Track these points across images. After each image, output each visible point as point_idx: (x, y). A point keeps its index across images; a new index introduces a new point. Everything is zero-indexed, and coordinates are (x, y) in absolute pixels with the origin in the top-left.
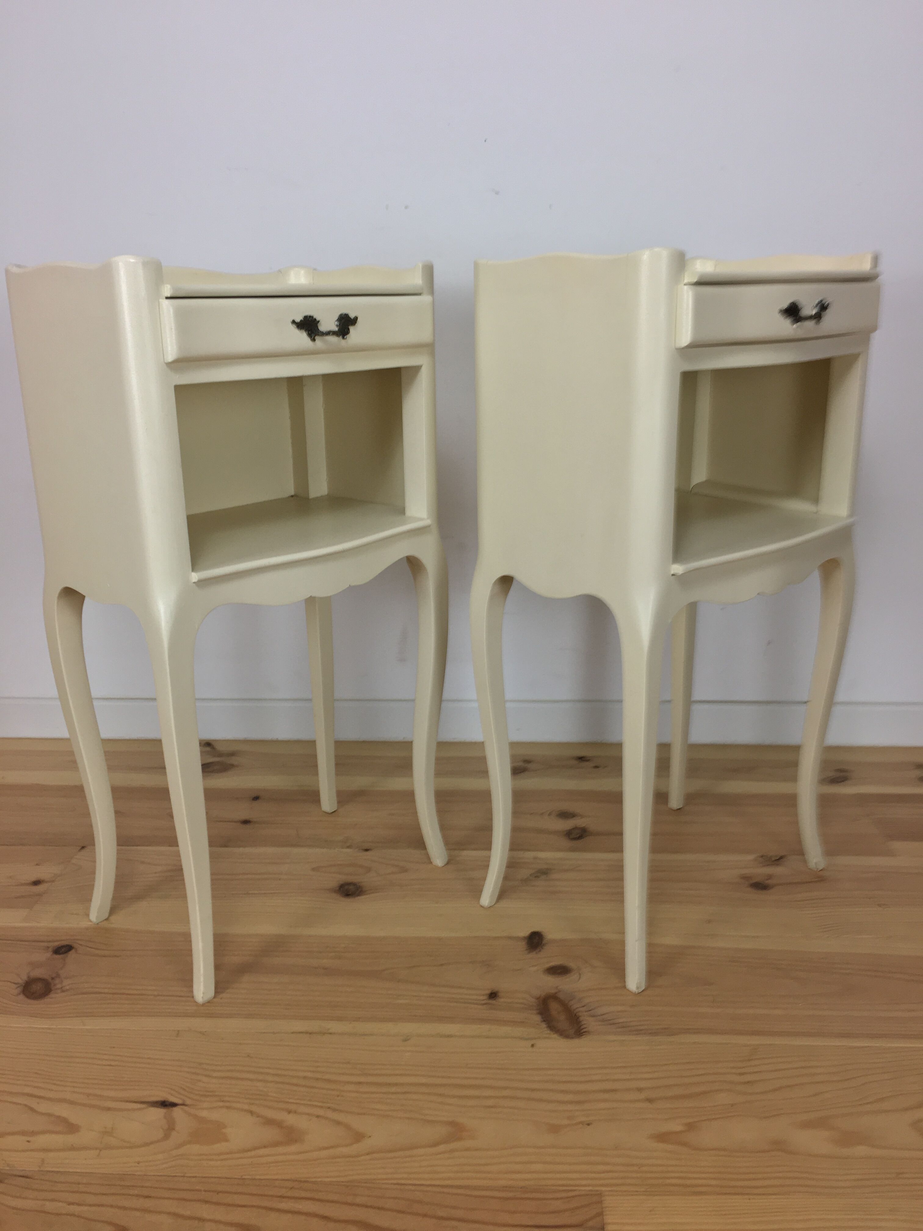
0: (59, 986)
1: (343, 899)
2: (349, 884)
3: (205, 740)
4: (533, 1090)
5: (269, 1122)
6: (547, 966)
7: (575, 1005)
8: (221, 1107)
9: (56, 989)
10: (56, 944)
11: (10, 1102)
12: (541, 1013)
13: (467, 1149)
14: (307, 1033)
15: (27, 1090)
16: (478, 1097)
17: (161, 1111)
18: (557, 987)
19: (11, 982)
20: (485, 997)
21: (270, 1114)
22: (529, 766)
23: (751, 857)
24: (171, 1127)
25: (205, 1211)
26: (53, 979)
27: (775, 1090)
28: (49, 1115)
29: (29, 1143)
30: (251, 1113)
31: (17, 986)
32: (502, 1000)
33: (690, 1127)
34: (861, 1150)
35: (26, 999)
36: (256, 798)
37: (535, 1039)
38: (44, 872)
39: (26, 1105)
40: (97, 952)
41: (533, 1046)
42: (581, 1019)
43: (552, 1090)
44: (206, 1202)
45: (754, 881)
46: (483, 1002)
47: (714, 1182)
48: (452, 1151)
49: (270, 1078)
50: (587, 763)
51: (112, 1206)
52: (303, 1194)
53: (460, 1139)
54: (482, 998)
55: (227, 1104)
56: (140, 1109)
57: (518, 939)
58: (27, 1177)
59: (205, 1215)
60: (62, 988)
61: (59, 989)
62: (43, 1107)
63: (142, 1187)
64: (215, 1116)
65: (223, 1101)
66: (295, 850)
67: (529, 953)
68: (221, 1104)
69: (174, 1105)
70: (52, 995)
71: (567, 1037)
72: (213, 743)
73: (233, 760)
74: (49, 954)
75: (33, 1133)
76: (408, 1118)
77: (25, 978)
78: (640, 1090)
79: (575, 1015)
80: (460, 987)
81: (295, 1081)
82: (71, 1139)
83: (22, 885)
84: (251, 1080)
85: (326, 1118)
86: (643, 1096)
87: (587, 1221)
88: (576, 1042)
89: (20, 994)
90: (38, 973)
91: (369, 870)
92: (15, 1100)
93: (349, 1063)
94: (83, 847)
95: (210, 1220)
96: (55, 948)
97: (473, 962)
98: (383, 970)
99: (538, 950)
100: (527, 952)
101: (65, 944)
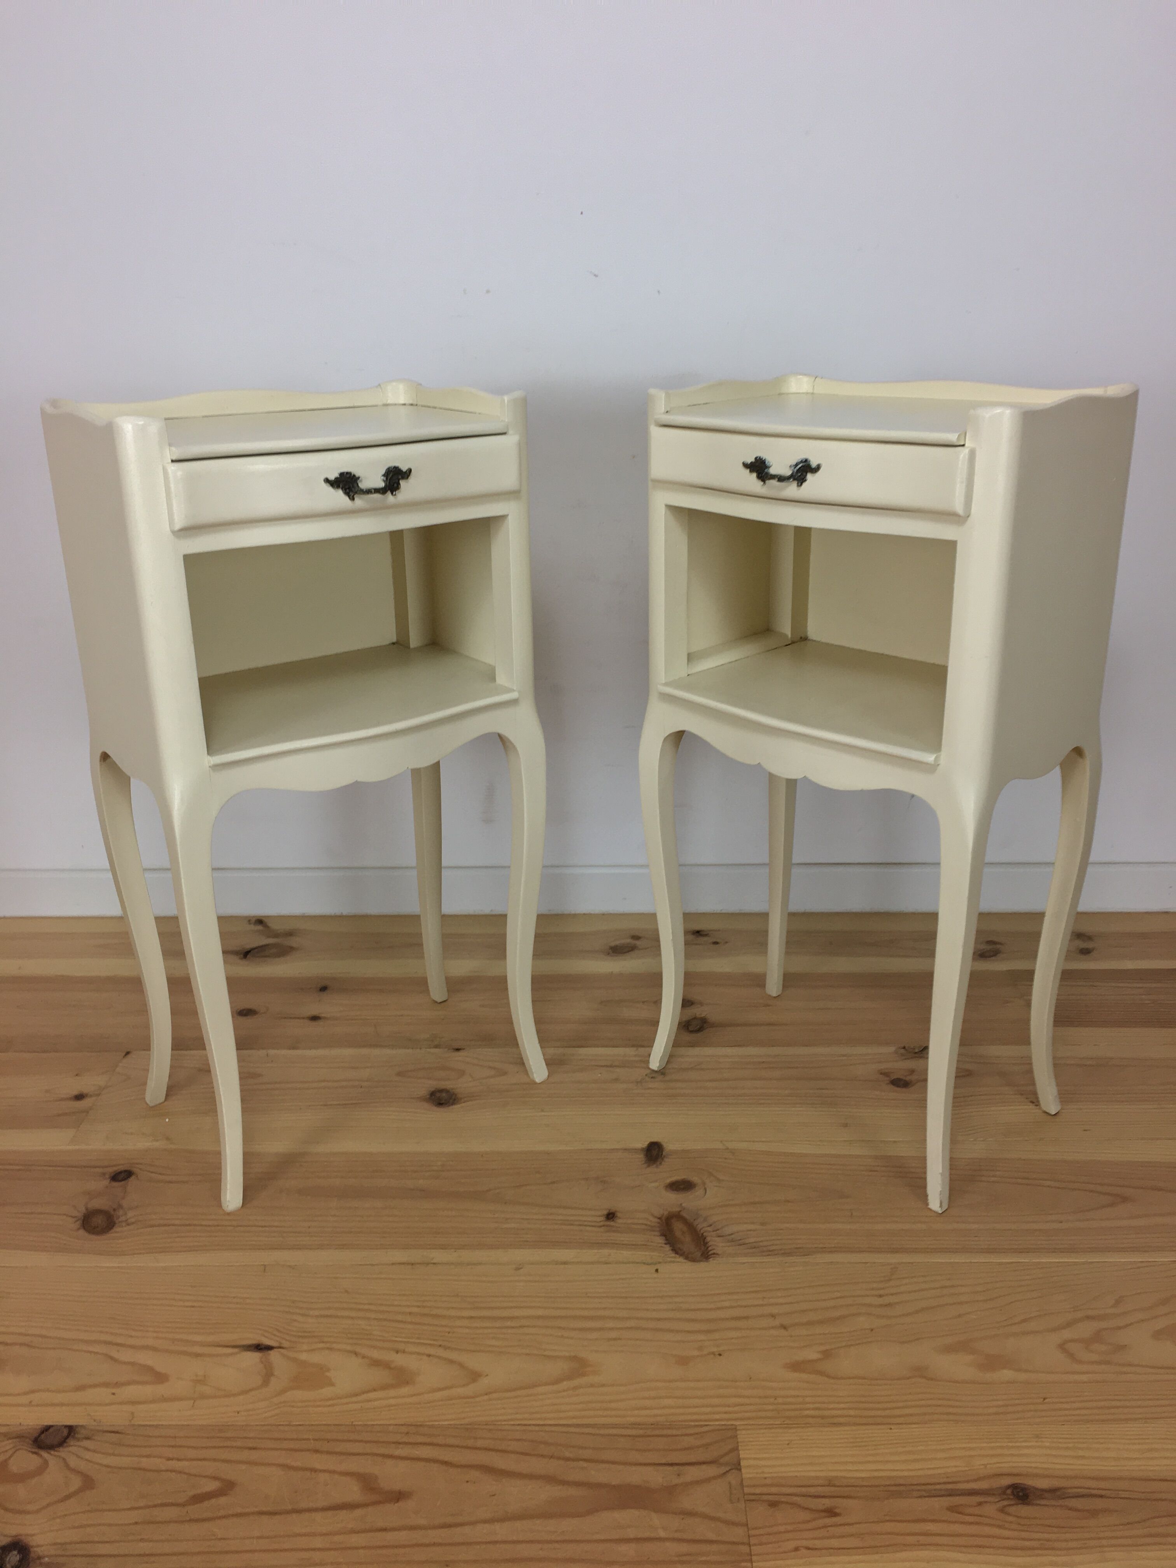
0: (123, 1218)
1: (435, 1108)
2: (441, 1091)
3: (256, 916)
4: (659, 1319)
5: (376, 1363)
6: (669, 1181)
7: (701, 1226)
8: (322, 1349)
9: (120, 1222)
10: (111, 1170)
11: (85, 1351)
12: (663, 1235)
13: (592, 1386)
14: (408, 1264)
15: (104, 1337)
16: (601, 1329)
17: (256, 1356)
18: (681, 1204)
19: (67, 1215)
20: (602, 1219)
21: (376, 1354)
22: (638, 943)
23: (892, 1049)
24: (268, 1374)
25: (317, 1461)
26: (114, 1210)
27: (917, 1312)
28: (133, 1364)
29: (114, 1396)
30: (356, 1354)
31: (76, 1219)
32: (619, 1221)
33: (827, 1355)
34: (1007, 1374)
35: (86, 1234)
36: (324, 989)
37: (660, 1263)
38: (88, 1083)
39: (106, 1355)
40: (161, 1177)
41: (657, 1270)
42: (708, 1239)
43: (679, 1319)
44: (317, 1451)
45: (894, 1077)
46: (602, 1224)
47: (852, 1412)
48: (575, 1388)
49: (373, 1316)
50: (705, 939)
51: (215, 1460)
52: (421, 1439)
53: (583, 1375)
54: (599, 1219)
55: (328, 1345)
56: (232, 1354)
57: (636, 1150)
58: (117, 1432)
59: (318, 1466)
60: (126, 1220)
61: (123, 1221)
62: (125, 1355)
63: (246, 1438)
64: (316, 1358)
65: (323, 1342)
66: (376, 1052)
67: (649, 1166)
68: (321, 1345)
69: (269, 1348)
70: (116, 1229)
71: (694, 1260)
72: (264, 919)
73: (293, 942)
74: (106, 1182)
75: (117, 1385)
76: (527, 1354)
77: (83, 1210)
78: (773, 1316)
79: (702, 1234)
80: (572, 1208)
81: (400, 1318)
82: (161, 1390)
83: (62, 1099)
84: (352, 1318)
85: (439, 1357)
86: (777, 1322)
87: (722, 1456)
88: (703, 1265)
89: (79, 1229)
90: (97, 1204)
91: (462, 1073)
92: (91, 1349)
93: (457, 1296)
94: (128, 1053)
95: (324, 1471)
96: (113, 1175)
97: (587, 1179)
98: (487, 1191)
99: (658, 1163)
100: (645, 1165)
101: (123, 1169)
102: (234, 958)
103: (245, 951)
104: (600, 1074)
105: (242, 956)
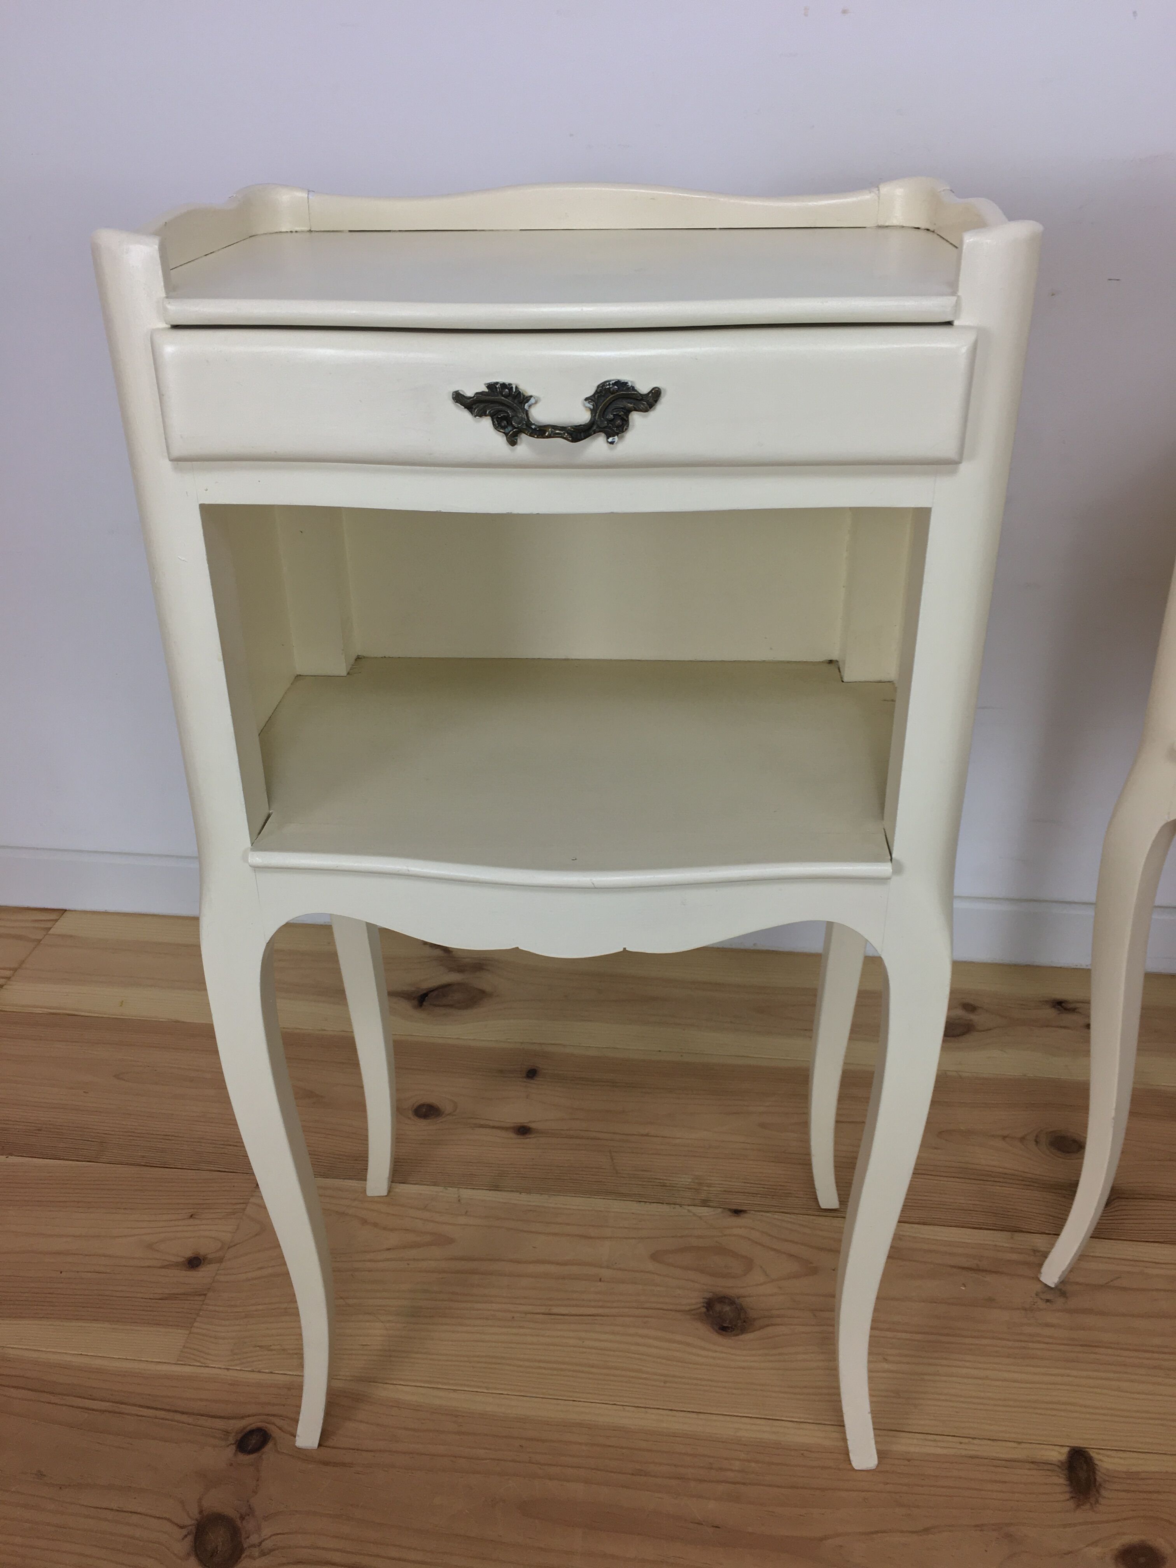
0: (254, 1539)
1: (716, 1337)
2: (723, 1299)
6: (1118, 1543)
9: (250, 1543)
10: (240, 1424)
19: (172, 1522)
22: (973, 1017)
26: (242, 1518)
31: (183, 1533)
36: (532, 1074)
38: (205, 1234)
50: (1071, 1016)
57: (1050, 1466)
60: (260, 1543)
61: (254, 1546)
66: (617, 1206)
67: (1078, 1506)
73: (485, 981)
74: (230, 1452)
77: (195, 1512)
83: (170, 1265)
89: (187, 1557)
90: (215, 1501)
91: (749, 1264)
96: (240, 1436)
97: (980, 1527)
98: (822, 1539)
99: (1092, 1500)
100: (1071, 1504)
101: (254, 1426)
102: (405, 1006)
103: (419, 994)
104: (964, 1285)
105: (416, 1002)
